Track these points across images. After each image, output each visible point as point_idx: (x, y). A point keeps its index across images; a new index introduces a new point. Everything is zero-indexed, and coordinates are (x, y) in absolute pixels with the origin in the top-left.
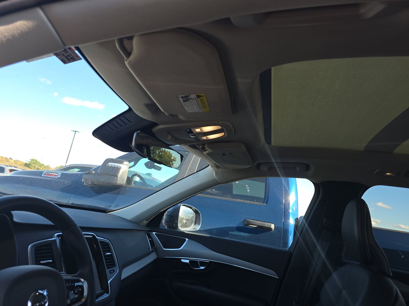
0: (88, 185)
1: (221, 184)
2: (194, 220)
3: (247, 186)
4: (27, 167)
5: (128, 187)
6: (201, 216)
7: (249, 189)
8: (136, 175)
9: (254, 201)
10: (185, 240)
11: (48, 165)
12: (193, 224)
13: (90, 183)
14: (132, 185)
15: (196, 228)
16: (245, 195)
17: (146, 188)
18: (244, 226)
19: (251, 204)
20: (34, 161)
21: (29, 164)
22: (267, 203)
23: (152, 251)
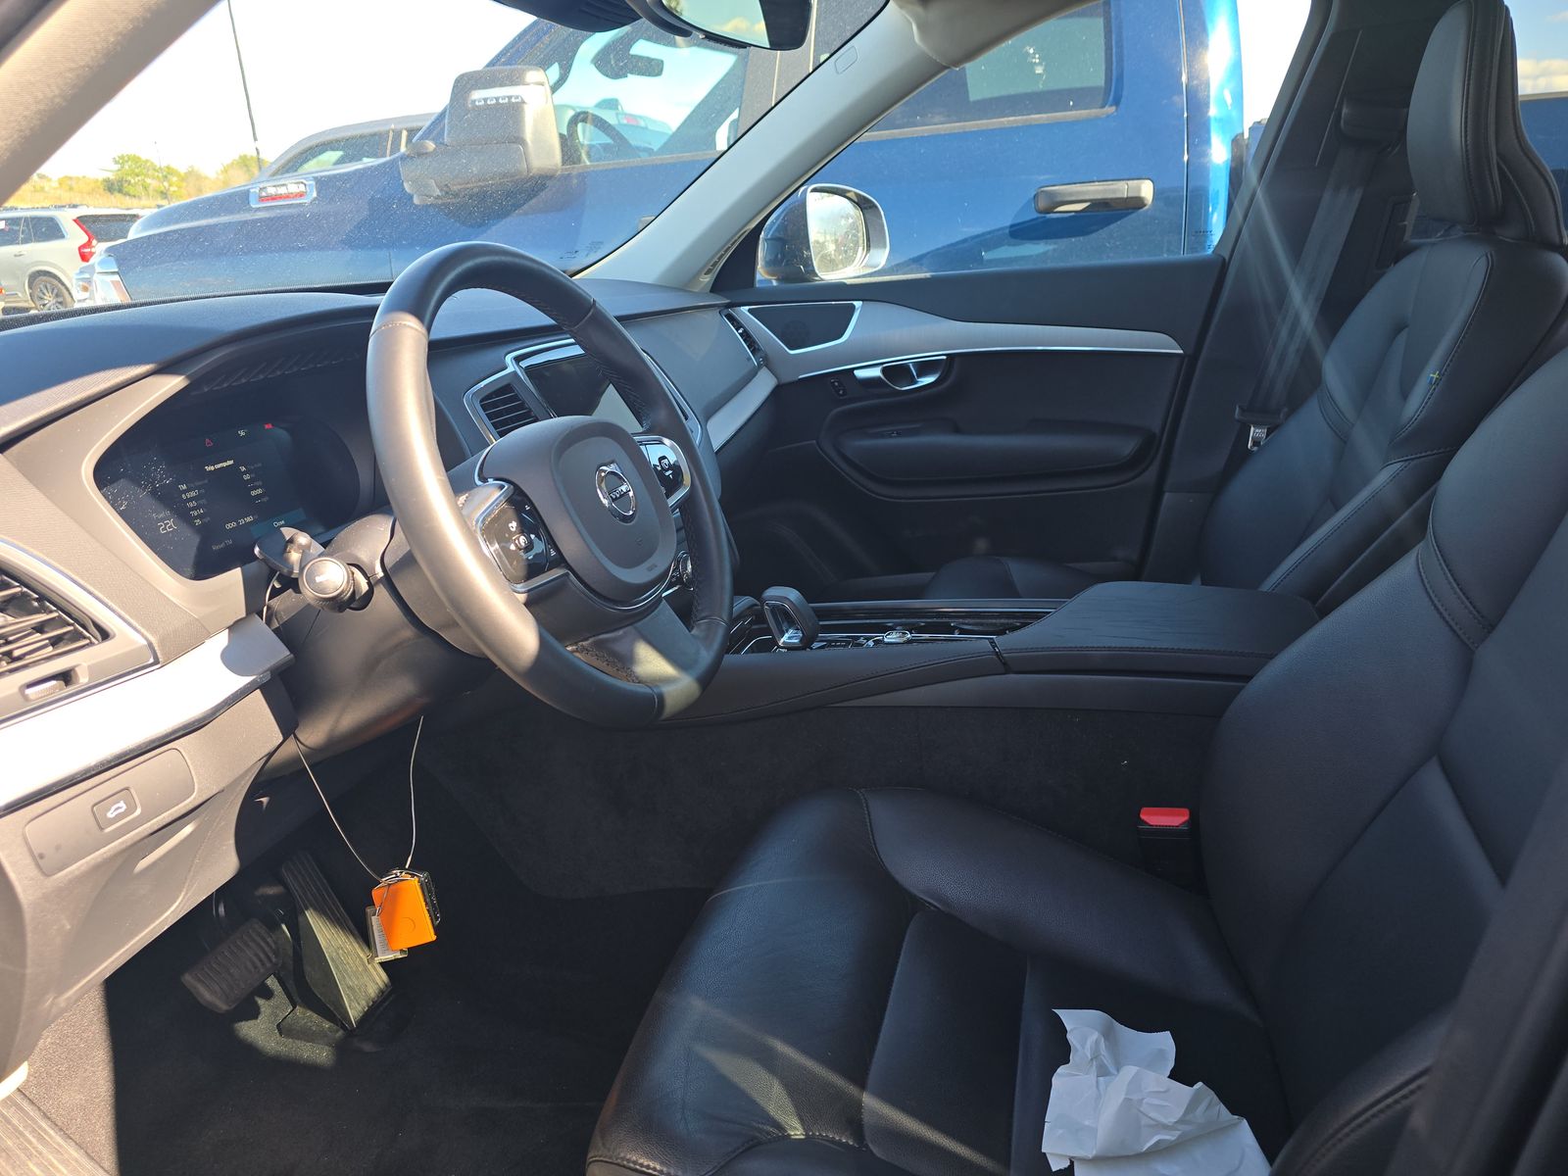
0: (430, 201)
1: (946, 68)
2: (860, 234)
3: (1031, 51)
4: (119, 195)
5: (575, 173)
6: (882, 213)
7: (1040, 64)
8: (581, 117)
9: (1067, 108)
10: (853, 307)
11: (192, 167)
12: (861, 248)
13: (438, 192)
14: (585, 162)
15: (874, 261)
16: (1029, 91)
17: (634, 161)
18: (1037, 218)
19: (1058, 124)
20: (130, 163)
21: (121, 181)
22: (1117, 102)
23: (760, 366)
